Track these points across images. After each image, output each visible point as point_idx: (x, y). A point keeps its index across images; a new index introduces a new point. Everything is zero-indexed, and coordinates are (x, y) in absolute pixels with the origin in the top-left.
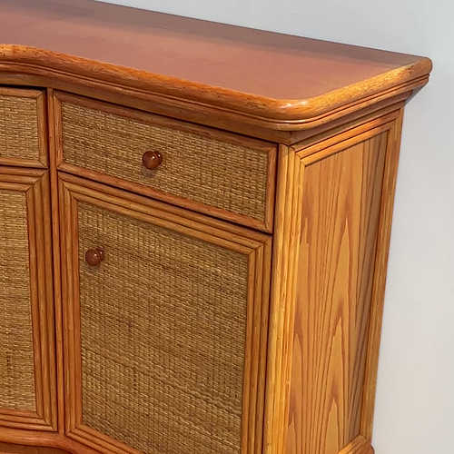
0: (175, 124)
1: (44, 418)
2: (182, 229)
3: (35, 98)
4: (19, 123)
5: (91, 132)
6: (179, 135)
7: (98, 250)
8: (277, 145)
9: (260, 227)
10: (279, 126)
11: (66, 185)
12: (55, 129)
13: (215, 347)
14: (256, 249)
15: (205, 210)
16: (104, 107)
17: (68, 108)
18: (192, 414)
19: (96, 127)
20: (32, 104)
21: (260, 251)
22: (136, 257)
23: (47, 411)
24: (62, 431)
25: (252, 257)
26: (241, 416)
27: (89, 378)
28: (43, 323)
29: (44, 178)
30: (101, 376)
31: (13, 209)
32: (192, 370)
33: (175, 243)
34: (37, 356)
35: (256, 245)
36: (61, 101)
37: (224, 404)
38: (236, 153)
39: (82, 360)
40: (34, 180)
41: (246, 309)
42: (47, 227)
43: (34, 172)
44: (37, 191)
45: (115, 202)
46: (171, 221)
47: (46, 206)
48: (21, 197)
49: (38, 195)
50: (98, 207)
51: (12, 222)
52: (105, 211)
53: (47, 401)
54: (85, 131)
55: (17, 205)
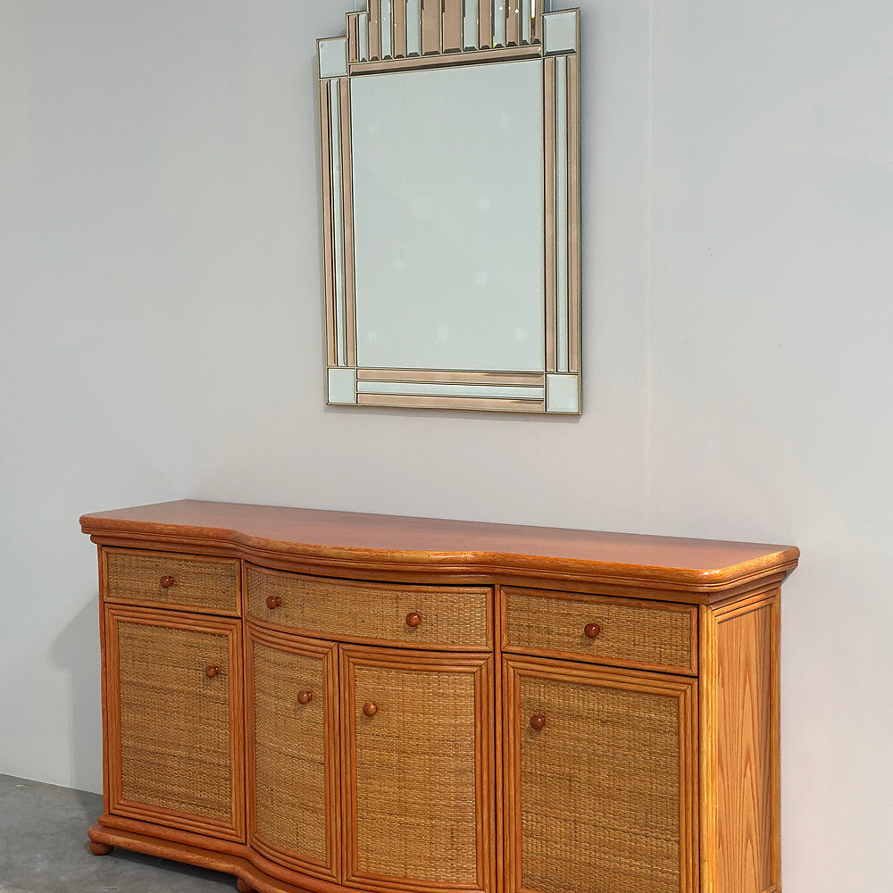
0: (612, 600)
1: (484, 889)
2: (619, 685)
3: (485, 594)
4: (471, 615)
5: (535, 615)
6: (615, 609)
7: (541, 717)
8: (698, 606)
9: (688, 672)
10: (701, 589)
11: (510, 663)
12: (502, 617)
13: (651, 784)
14: (685, 691)
15: (640, 666)
16: (548, 594)
17: (514, 599)
18: (633, 851)
19: (540, 611)
20: (482, 599)
21: (689, 692)
22: (576, 717)
23: (487, 881)
25: (682, 697)
26: (679, 842)
27: (530, 840)
28: (485, 792)
29: (491, 661)
30: (542, 835)
31: (463, 689)
32: (631, 810)
33: (613, 698)
34: (480, 827)
35: (684, 687)
36: (507, 594)
37: (662, 834)
38: (663, 617)
39: (522, 823)
40: (482, 662)
41: (679, 744)
42: (492, 704)
43: (483, 655)
44: (484, 671)
45: (557, 671)
46: (608, 678)
47: (491, 684)
48: (470, 678)
49: (484, 675)
50: (540, 678)
51: (461, 701)
52: (547, 681)
53: (487, 871)
54: (529, 616)
55: (466, 686)
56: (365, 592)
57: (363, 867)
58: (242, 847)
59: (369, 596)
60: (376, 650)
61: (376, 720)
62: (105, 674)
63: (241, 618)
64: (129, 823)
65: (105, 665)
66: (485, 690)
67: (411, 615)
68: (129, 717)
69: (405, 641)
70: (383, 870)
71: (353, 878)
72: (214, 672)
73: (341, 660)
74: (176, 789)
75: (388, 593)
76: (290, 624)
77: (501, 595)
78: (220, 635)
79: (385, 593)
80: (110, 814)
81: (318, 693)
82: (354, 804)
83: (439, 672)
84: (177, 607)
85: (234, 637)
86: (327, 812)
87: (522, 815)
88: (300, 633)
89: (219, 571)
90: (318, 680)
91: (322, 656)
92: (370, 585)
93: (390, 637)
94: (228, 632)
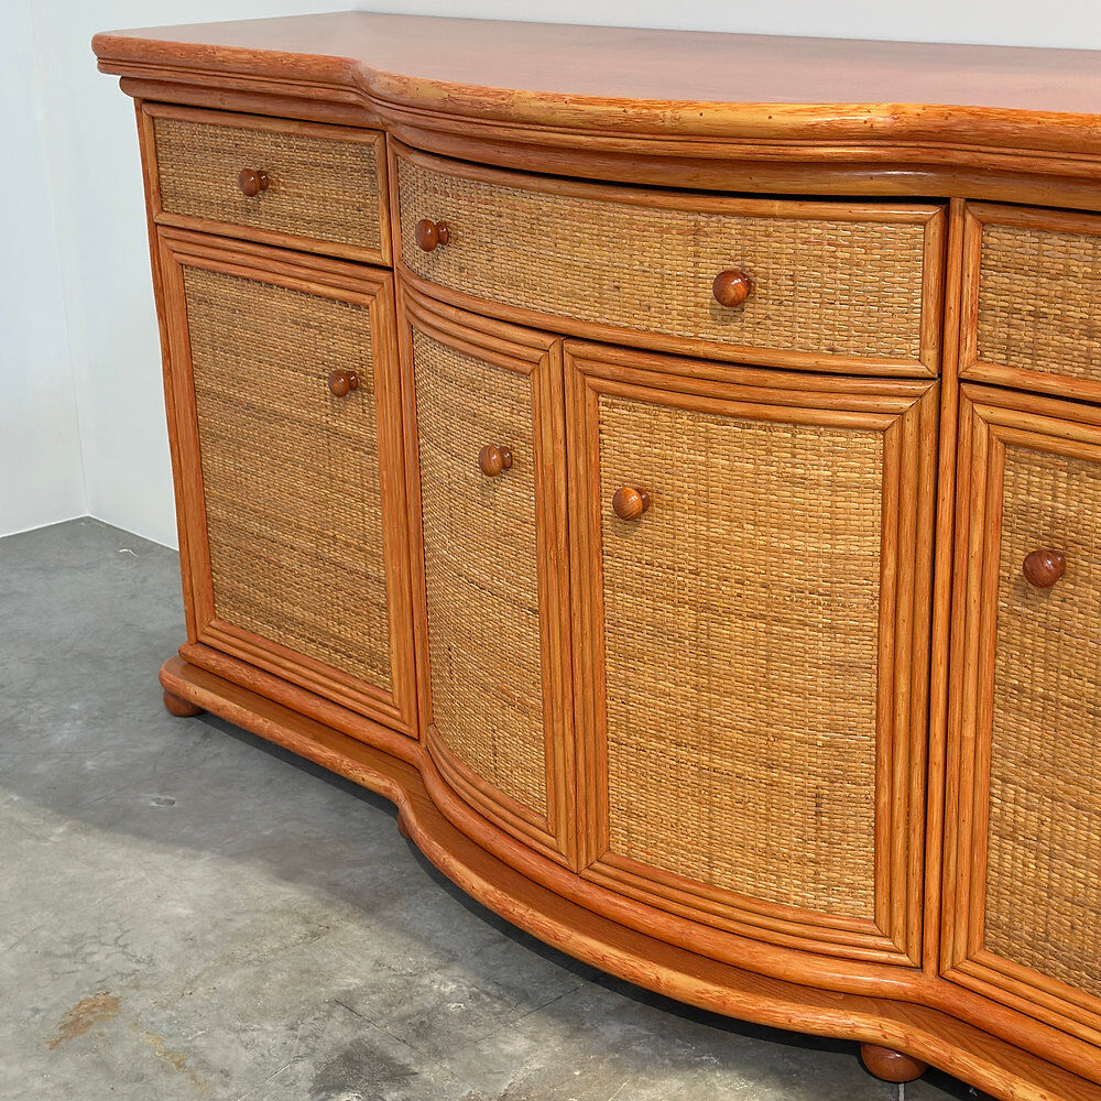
1: (890, 936)
3: (923, 223)
4: (883, 279)
5: (1057, 287)
7: (1052, 553)
11: (981, 410)
12: (963, 287)
16: (1097, 225)
17: (999, 238)
19: (1068, 273)
20: (914, 236)
23: (899, 921)
24: (931, 966)
27: (1008, 845)
28: (902, 720)
29: (928, 400)
30: (1039, 839)
31: (853, 469)
34: (884, 798)
36: (983, 224)
39: (991, 803)
40: (905, 404)
42: (925, 510)
43: (908, 386)
44: (910, 426)
47: (928, 461)
48: (873, 443)
49: (910, 439)
50: (1058, 454)
51: (848, 499)
52: (1075, 464)
53: (899, 895)
54: (1038, 284)
55: (862, 461)
56: (621, 213)
57: (620, 848)
58: (413, 746)
59: (631, 222)
60: (646, 360)
61: (645, 529)
62: (168, 372)
63: (390, 269)
64: (225, 665)
65: (167, 355)
66: (910, 471)
67: (726, 276)
68: (215, 461)
69: (714, 343)
70: (662, 859)
71: (597, 865)
72: (349, 384)
73: (568, 379)
74: (298, 612)
75: (674, 217)
76: (466, 286)
77: (966, 227)
78: (357, 306)
79: (668, 219)
80: (198, 642)
81: (523, 452)
82: (600, 711)
83: (795, 423)
84: (279, 240)
85: (380, 309)
86: (548, 720)
87: (991, 784)
88: (484, 308)
89: (349, 160)
90: (524, 422)
91: (528, 367)
92: (632, 196)
93: (678, 331)
94: (367, 300)
